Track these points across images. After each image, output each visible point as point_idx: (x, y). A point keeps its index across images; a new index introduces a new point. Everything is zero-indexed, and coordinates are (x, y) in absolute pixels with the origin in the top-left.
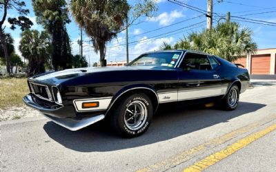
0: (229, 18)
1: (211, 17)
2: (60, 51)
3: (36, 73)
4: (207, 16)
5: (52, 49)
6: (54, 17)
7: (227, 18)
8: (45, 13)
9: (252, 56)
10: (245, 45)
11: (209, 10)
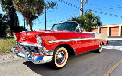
0: (90, 11)
1: (82, 10)
2: (14, 24)
5: (10, 23)
6: (11, 8)
7: (89, 11)
10: (97, 23)
11: (81, 7)
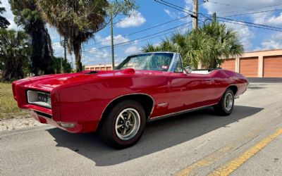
0: (215, 19)
1: (196, 17)
2: (41, 53)
3: (12, 77)
4: (192, 16)
5: (31, 50)
6: (33, 16)
7: (213, 19)
8: (23, 12)
9: (240, 59)
10: (230, 46)
11: (194, 10)
